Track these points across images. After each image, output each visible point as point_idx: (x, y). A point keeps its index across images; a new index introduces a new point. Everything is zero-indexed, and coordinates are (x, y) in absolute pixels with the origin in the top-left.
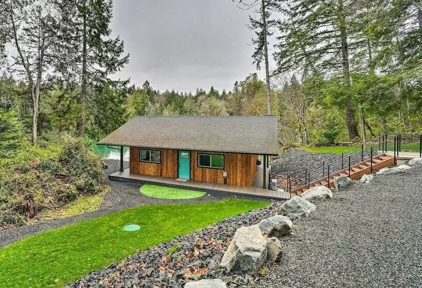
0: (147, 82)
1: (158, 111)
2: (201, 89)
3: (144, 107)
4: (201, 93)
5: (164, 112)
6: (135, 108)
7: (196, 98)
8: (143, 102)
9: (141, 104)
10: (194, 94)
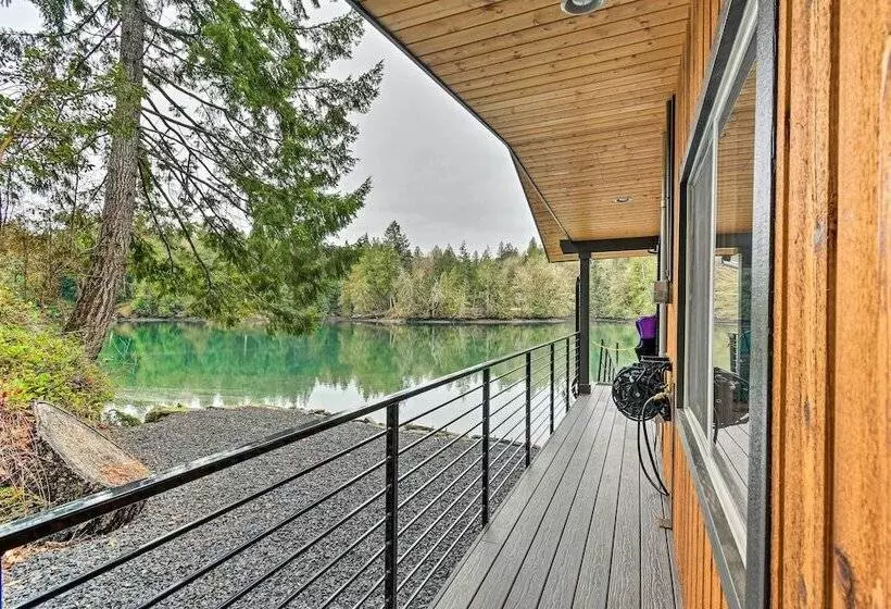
0: (394, 224)
1: (420, 287)
2: (508, 245)
3: (389, 279)
4: (508, 253)
5: (434, 289)
6: (369, 282)
7: (498, 263)
8: (387, 268)
9: (383, 273)
10: (494, 255)
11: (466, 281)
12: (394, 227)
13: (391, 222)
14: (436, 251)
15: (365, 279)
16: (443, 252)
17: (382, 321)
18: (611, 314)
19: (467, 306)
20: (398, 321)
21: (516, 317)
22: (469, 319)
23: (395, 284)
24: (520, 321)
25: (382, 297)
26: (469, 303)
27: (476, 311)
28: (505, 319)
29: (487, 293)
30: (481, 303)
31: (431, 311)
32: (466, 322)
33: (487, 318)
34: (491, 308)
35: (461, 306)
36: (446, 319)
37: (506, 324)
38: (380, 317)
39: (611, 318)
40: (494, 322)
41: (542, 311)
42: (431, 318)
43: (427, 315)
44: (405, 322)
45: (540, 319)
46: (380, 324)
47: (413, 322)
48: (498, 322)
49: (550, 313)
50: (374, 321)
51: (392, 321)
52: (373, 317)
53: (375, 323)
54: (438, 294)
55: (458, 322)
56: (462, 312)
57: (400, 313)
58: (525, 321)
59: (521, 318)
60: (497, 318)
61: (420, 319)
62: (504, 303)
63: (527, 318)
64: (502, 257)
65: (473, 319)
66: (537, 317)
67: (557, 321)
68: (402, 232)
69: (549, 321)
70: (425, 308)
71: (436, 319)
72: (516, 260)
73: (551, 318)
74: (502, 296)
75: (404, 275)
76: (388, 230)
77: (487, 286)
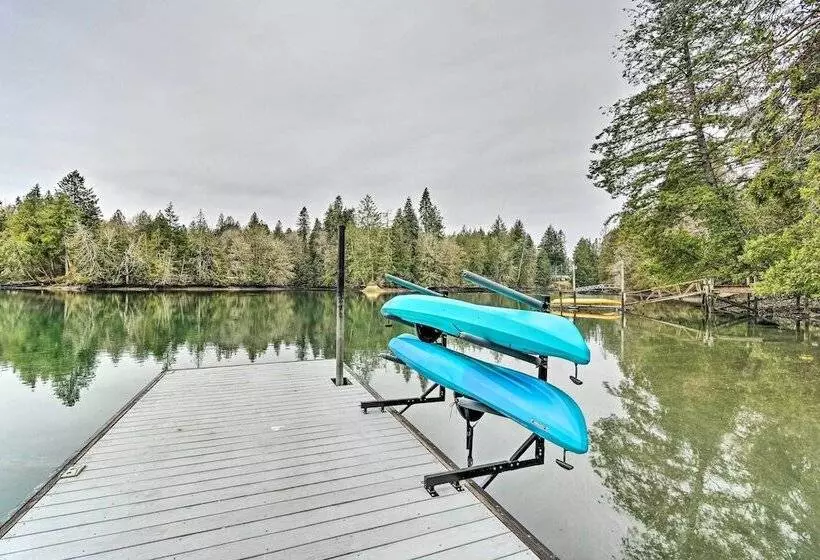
11: (172, 245)
12: (75, 178)
13: (69, 172)
14: (143, 217)
15: (24, 236)
16: (153, 218)
17: (49, 288)
18: (326, 284)
19: (174, 272)
20: (74, 289)
21: (233, 285)
22: (177, 286)
23: (68, 243)
24: (238, 289)
25: (49, 259)
26: (176, 269)
27: (184, 278)
28: (220, 286)
29: (199, 259)
30: (191, 269)
31: (124, 277)
32: (172, 289)
33: (198, 285)
34: (203, 274)
35: (165, 270)
36: (146, 286)
37: (220, 292)
38: (47, 284)
40: (209, 289)
41: (261, 279)
42: (123, 285)
43: (116, 281)
44: (84, 288)
45: (259, 287)
46: (46, 292)
47: (98, 289)
48: (212, 289)
49: (268, 281)
50: (37, 288)
51: (65, 289)
52: (37, 284)
53: (38, 292)
54: (136, 255)
55: (161, 290)
56: (167, 278)
57: (78, 278)
58: (244, 289)
59: (238, 286)
60: (211, 286)
61: (106, 286)
62: (219, 270)
63: (245, 286)
64: (222, 229)
65: (180, 287)
66: (255, 285)
67: (275, 289)
68: (87, 185)
69: (268, 289)
70: (114, 273)
71: (131, 286)
72: (237, 233)
73: (269, 286)
74: (217, 263)
75: (81, 232)
76: (66, 181)
77: (199, 252)
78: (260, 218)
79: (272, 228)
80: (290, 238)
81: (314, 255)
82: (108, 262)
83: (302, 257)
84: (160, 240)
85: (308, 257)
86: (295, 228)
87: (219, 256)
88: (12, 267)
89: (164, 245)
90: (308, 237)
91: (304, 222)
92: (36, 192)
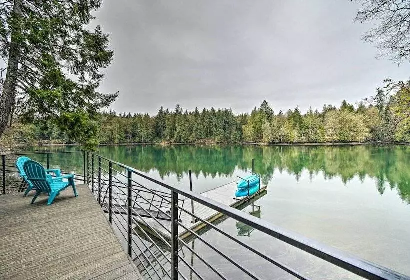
0: (265, 101)
1: (275, 128)
2: (330, 106)
3: (261, 126)
4: (329, 110)
5: (282, 129)
6: (254, 127)
7: (323, 116)
8: (261, 121)
9: (259, 123)
10: (321, 111)
11: (298, 125)
12: (265, 103)
13: (263, 101)
15: (252, 126)
16: (294, 112)
17: (259, 144)
18: (398, 140)
19: (299, 137)
20: (265, 144)
21: (328, 142)
23: (263, 128)
24: (331, 144)
25: (259, 134)
26: (300, 135)
27: (304, 139)
28: (321, 143)
29: (311, 130)
30: (307, 135)
31: (280, 139)
32: (299, 144)
33: (310, 142)
34: (313, 138)
35: (295, 136)
36: (288, 143)
37: (321, 146)
38: (258, 142)
39: (398, 142)
40: (316, 145)
41: (346, 138)
42: (280, 143)
43: (278, 141)
44: (268, 144)
45: (346, 143)
47: (272, 144)
48: (317, 144)
49: (351, 139)
50: (256, 144)
51: (263, 144)
52: (256, 142)
54: (285, 130)
55: (294, 144)
56: (296, 140)
57: (266, 140)
58: (335, 144)
59: (331, 142)
60: (316, 142)
61: (275, 143)
62: (321, 135)
63: (336, 142)
64: (326, 112)
65: (302, 143)
66: (342, 142)
67: (356, 144)
68: (269, 105)
69: (351, 144)
70: (277, 138)
71: (283, 143)
72: (334, 113)
73: (352, 142)
74: (319, 131)
75: (267, 124)
76: (263, 104)
77: (311, 127)
78: (348, 102)
79: (356, 107)
80: (370, 111)
81: (388, 121)
82: (275, 134)
83: (378, 123)
84: (294, 122)
85: (384, 122)
86: (374, 104)
87: (320, 128)
88: (249, 136)
89: (295, 125)
90: (384, 109)
91: (381, 100)
92: (256, 110)
